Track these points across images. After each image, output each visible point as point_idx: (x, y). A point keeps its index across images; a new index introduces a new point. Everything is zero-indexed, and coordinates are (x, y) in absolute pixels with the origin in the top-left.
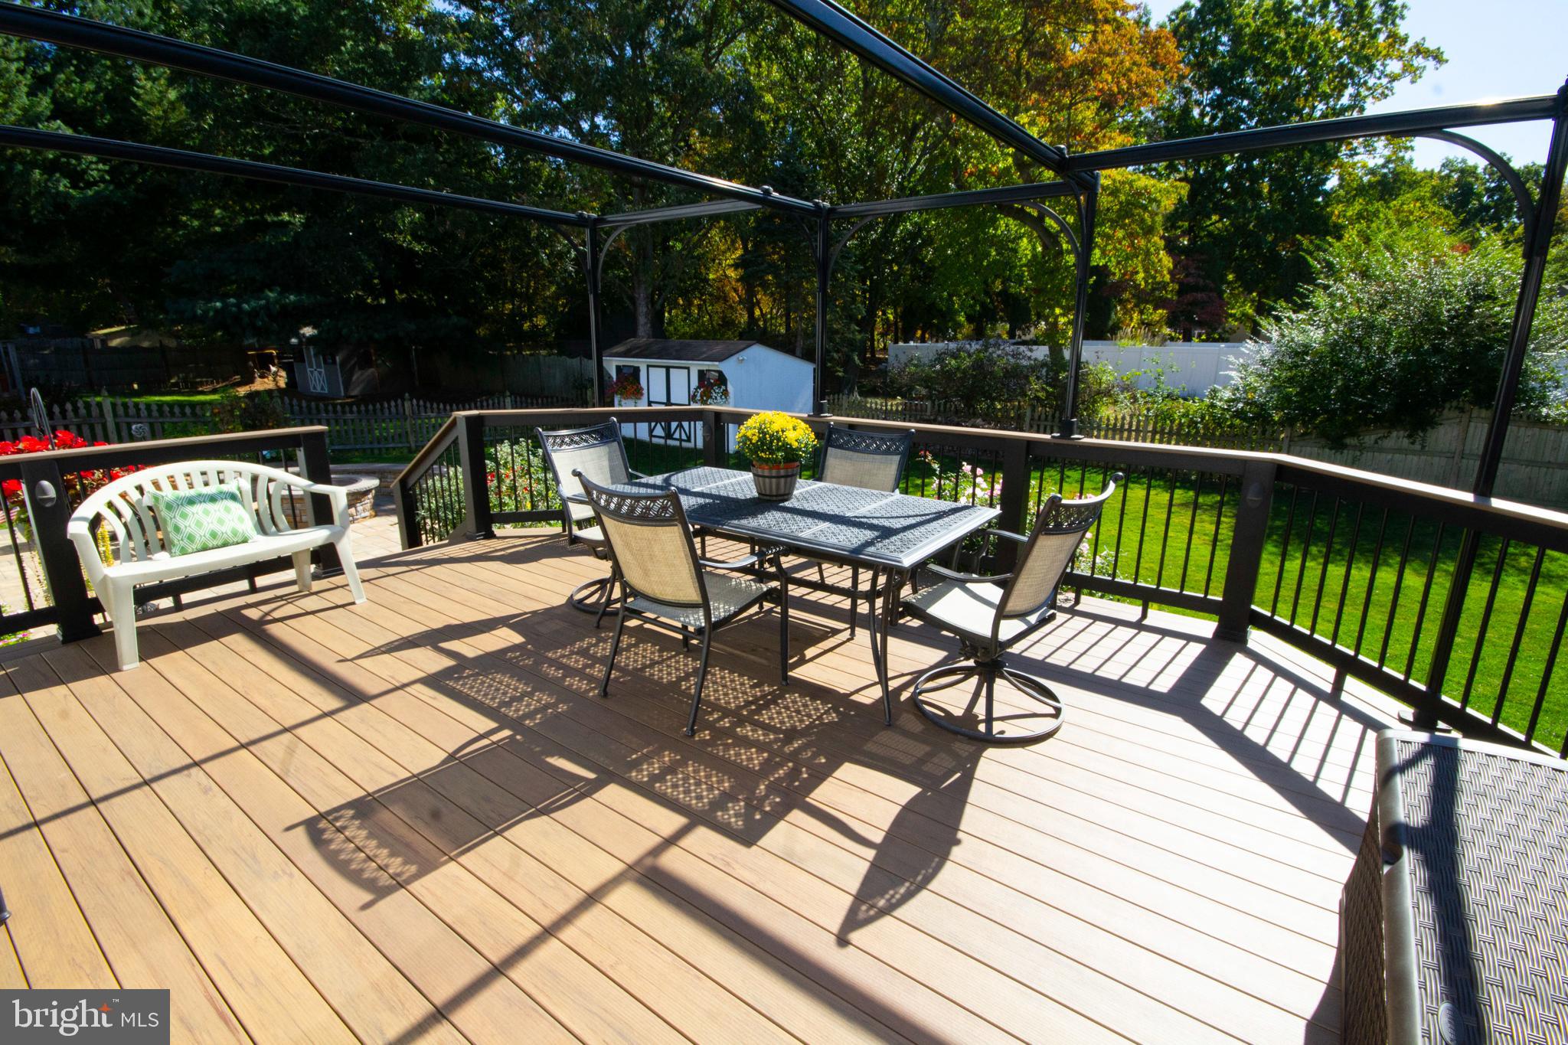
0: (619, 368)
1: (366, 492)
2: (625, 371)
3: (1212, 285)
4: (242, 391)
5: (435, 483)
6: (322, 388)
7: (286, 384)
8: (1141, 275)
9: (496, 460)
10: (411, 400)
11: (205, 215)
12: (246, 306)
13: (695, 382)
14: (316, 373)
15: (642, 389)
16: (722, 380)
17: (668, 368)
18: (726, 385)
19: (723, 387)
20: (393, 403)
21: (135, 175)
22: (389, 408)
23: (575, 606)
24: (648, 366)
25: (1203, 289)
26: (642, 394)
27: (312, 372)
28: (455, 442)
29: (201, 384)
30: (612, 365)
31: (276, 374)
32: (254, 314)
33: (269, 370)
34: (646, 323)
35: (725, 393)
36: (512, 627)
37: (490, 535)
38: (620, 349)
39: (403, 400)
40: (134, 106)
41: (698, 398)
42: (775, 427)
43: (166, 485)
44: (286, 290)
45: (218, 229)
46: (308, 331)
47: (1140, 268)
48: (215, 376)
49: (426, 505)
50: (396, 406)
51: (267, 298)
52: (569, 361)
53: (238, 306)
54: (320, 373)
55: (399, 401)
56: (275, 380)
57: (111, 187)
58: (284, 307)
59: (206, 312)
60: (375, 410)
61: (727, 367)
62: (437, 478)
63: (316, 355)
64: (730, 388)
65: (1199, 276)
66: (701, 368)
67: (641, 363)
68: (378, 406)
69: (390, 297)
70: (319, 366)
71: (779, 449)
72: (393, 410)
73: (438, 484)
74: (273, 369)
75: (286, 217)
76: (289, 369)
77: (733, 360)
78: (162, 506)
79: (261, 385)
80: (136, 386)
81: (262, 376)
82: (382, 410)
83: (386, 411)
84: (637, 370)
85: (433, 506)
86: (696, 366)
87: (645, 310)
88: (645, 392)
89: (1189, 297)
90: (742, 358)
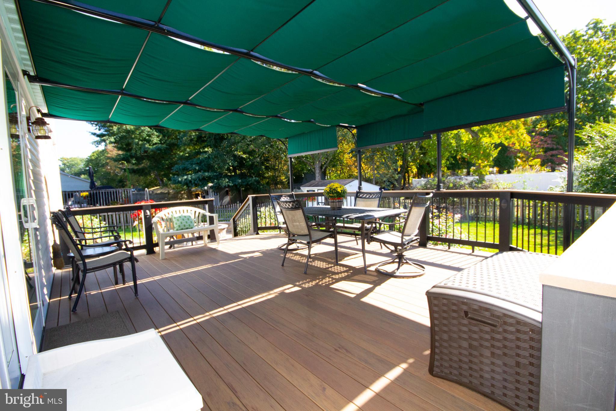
0: (308, 191)
1: (224, 229)
2: (310, 192)
3: (561, 147)
5: (243, 220)
8: (517, 144)
9: (260, 211)
10: (239, 204)
12: (193, 177)
20: (234, 205)
23: (280, 249)
24: (318, 190)
25: (556, 149)
26: (315, 200)
28: (249, 205)
34: (319, 176)
36: (260, 253)
37: (258, 234)
39: (237, 204)
42: (334, 187)
43: (174, 213)
44: (205, 171)
45: (187, 155)
46: (210, 184)
47: (516, 142)
49: (240, 226)
55: (236, 204)
58: (204, 177)
59: (182, 180)
60: (228, 207)
62: (244, 218)
63: (212, 192)
65: (553, 144)
67: (315, 189)
69: (235, 173)
71: (335, 193)
72: (234, 207)
73: (244, 221)
75: (206, 149)
78: (173, 218)
82: (230, 206)
83: (232, 207)
84: (314, 191)
85: (242, 227)
87: (318, 171)
88: (317, 199)
89: (550, 153)
90: (351, 185)
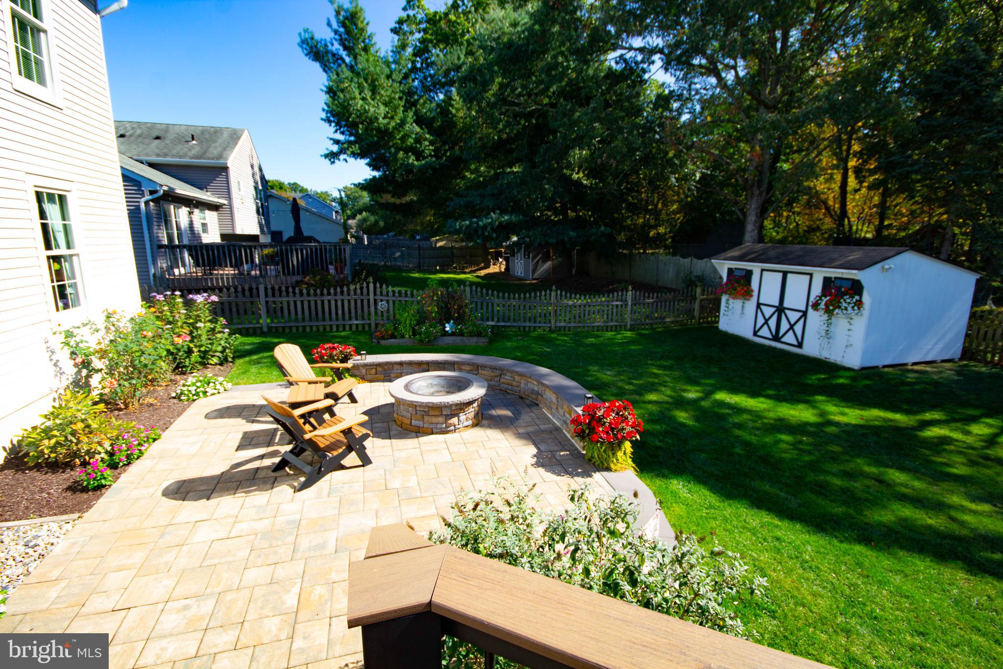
0: (730, 271)
2: (736, 273)
4: (483, 272)
6: (521, 273)
7: (504, 270)
10: (556, 291)
11: (476, 171)
12: (481, 223)
13: (817, 289)
15: (752, 291)
16: (856, 288)
17: (785, 274)
18: (860, 295)
19: (857, 297)
20: (543, 293)
21: (446, 151)
22: (541, 295)
24: (762, 270)
26: (751, 296)
27: (517, 263)
29: (467, 268)
30: (724, 268)
32: (485, 227)
33: (498, 260)
34: (753, 230)
35: (859, 304)
38: (735, 252)
39: (551, 291)
40: (451, 113)
41: (822, 306)
44: (503, 212)
45: (481, 179)
46: (514, 238)
48: (472, 264)
50: (545, 295)
51: (492, 218)
52: (682, 260)
53: (477, 223)
54: (521, 263)
55: (548, 291)
56: (500, 267)
57: (434, 159)
58: (501, 223)
59: (461, 227)
60: (530, 297)
61: (866, 276)
64: (866, 298)
66: (827, 275)
67: (755, 268)
68: (533, 294)
69: (565, 215)
70: (521, 259)
72: (543, 297)
74: (500, 260)
75: (515, 168)
76: (507, 260)
77: (876, 269)
79: (494, 269)
81: (494, 264)
82: (535, 297)
83: (538, 298)
84: (749, 273)
86: (820, 274)
87: (754, 218)
88: (755, 294)
90: (887, 267)
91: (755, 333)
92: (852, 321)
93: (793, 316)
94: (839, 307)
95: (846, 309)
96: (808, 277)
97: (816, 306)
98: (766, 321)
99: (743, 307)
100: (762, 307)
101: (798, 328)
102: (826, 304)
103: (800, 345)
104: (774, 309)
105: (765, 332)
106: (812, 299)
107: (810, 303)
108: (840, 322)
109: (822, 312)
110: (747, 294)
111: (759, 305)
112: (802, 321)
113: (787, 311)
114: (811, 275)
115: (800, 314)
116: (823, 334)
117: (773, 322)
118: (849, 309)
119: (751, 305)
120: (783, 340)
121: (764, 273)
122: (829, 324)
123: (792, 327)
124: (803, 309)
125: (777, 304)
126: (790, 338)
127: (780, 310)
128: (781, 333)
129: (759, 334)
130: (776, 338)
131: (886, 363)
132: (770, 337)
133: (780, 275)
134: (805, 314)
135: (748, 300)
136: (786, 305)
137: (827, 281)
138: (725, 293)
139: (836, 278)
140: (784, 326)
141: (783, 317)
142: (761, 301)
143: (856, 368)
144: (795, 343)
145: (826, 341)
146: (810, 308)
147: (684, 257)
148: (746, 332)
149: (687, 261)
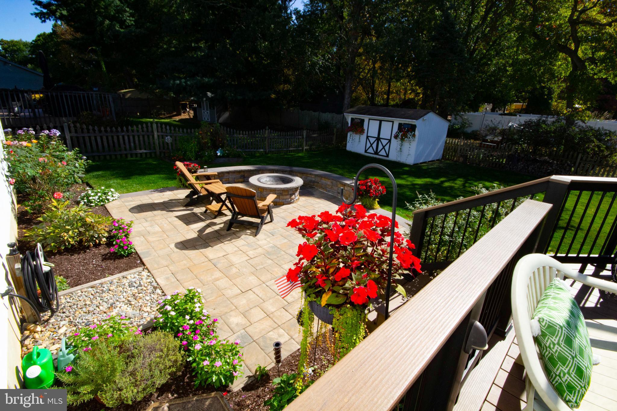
0: (352, 119)
2: (356, 120)
4: (177, 118)
6: (208, 119)
7: (193, 116)
10: (268, 130)
11: (169, 43)
12: (189, 83)
13: (396, 128)
14: (206, 112)
15: (364, 130)
16: (413, 128)
17: (381, 121)
18: (415, 131)
19: (413, 133)
22: (260, 132)
24: (369, 119)
26: (364, 132)
27: (204, 112)
29: (161, 114)
30: (349, 117)
31: (189, 112)
33: (186, 110)
34: (349, 98)
35: (414, 136)
46: (209, 94)
48: (166, 112)
50: (263, 132)
51: (196, 80)
52: (313, 113)
54: (208, 113)
55: (264, 130)
56: (189, 114)
60: (254, 133)
61: (417, 123)
63: (206, 105)
64: (417, 133)
66: (401, 122)
67: (366, 118)
68: (256, 132)
70: (207, 110)
74: (188, 110)
76: (194, 110)
77: (422, 119)
79: (184, 116)
80: (138, 114)
81: (184, 113)
84: (363, 121)
86: (397, 122)
88: (366, 131)
90: (425, 119)
91: (366, 151)
92: (411, 144)
93: (384, 142)
94: (407, 137)
95: (410, 138)
96: (392, 123)
97: (396, 137)
98: (371, 145)
99: (360, 138)
100: (369, 138)
101: (387, 148)
102: (401, 136)
103: (388, 156)
104: (375, 139)
105: (370, 150)
106: (394, 133)
107: (393, 136)
108: (406, 144)
109: (399, 139)
110: (362, 131)
111: (368, 137)
112: (389, 144)
113: (381, 140)
114: (393, 122)
115: (388, 141)
116: (399, 149)
117: (374, 146)
118: (411, 138)
119: (364, 137)
120: (379, 154)
121: (370, 121)
122: (402, 145)
123: (384, 147)
124: (389, 138)
125: (376, 136)
126: (383, 153)
127: (378, 139)
128: (379, 150)
129: (368, 151)
130: (376, 153)
131: (421, 161)
132: (373, 152)
133: (378, 122)
134: (390, 141)
135: (362, 134)
136: (381, 137)
137: (400, 125)
138: (350, 131)
139: (404, 124)
140: (380, 147)
141: (380, 143)
142: (369, 135)
143: (412, 164)
144: (385, 155)
145: (400, 153)
146: (393, 138)
147: (314, 111)
148: (361, 151)
149: (317, 114)
